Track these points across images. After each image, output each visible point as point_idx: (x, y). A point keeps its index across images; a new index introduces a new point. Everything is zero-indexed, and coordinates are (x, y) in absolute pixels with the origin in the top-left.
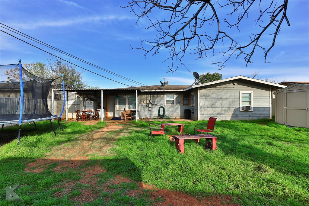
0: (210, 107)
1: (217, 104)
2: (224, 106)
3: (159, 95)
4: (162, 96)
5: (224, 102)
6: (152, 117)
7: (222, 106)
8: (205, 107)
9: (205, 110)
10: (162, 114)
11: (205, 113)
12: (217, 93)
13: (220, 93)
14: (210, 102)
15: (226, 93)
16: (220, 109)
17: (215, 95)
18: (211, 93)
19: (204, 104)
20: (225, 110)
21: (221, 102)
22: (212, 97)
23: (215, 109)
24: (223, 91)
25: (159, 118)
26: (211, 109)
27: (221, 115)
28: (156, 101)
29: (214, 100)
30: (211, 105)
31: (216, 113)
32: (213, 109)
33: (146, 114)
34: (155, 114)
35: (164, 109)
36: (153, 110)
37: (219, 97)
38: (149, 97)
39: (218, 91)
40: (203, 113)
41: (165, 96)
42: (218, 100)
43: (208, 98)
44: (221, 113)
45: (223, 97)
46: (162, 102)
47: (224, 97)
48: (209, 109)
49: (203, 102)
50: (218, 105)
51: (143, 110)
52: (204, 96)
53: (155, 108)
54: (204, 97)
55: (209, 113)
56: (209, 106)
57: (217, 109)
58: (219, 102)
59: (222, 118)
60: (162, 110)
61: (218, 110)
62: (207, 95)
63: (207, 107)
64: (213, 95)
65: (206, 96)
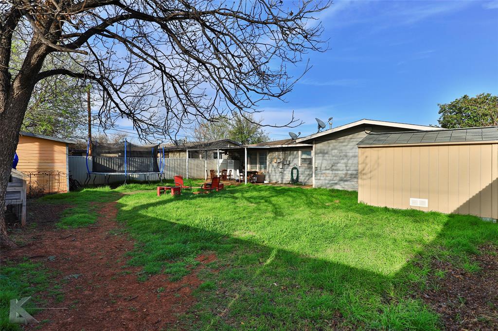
0: (328, 170)
1: (339, 165)
2: (350, 168)
3: (292, 152)
4: (295, 152)
5: (350, 162)
6: (284, 182)
7: (348, 168)
8: (322, 169)
9: (322, 174)
10: (295, 178)
11: (322, 178)
12: (340, 147)
13: (344, 148)
14: (329, 162)
15: (353, 147)
16: (344, 172)
17: (336, 151)
18: (330, 148)
19: (321, 165)
20: (351, 174)
21: (345, 161)
22: (332, 155)
23: (337, 172)
24: (348, 144)
25: (292, 184)
26: (330, 172)
27: (346, 183)
28: (289, 159)
29: (334, 158)
30: (331, 166)
31: (338, 178)
32: (334, 172)
33: (277, 177)
34: (287, 178)
35: (298, 171)
36: (285, 172)
37: (342, 154)
38: (281, 155)
39: (340, 144)
40: (319, 178)
41: (300, 152)
42: (341, 158)
43: (326, 155)
44: (345, 179)
45: (348, 154)
46: (295, 161)
47: (351, 154)
48: (328, 172)
49: (320, 161)
50: (341, 166)
51: (273, 172)
52: (321, 153)
53: (288, 170)
54: (320, 155)
55: (327, 178)
56: (328, 168)
57: (339, 172)
58: (342, 161)
59: (346, 187)
60: (295, 171)
61: (341, 173)
62: (326, 152)
63: (324, 169)
64: (333, 151)
65: (323, 153)
